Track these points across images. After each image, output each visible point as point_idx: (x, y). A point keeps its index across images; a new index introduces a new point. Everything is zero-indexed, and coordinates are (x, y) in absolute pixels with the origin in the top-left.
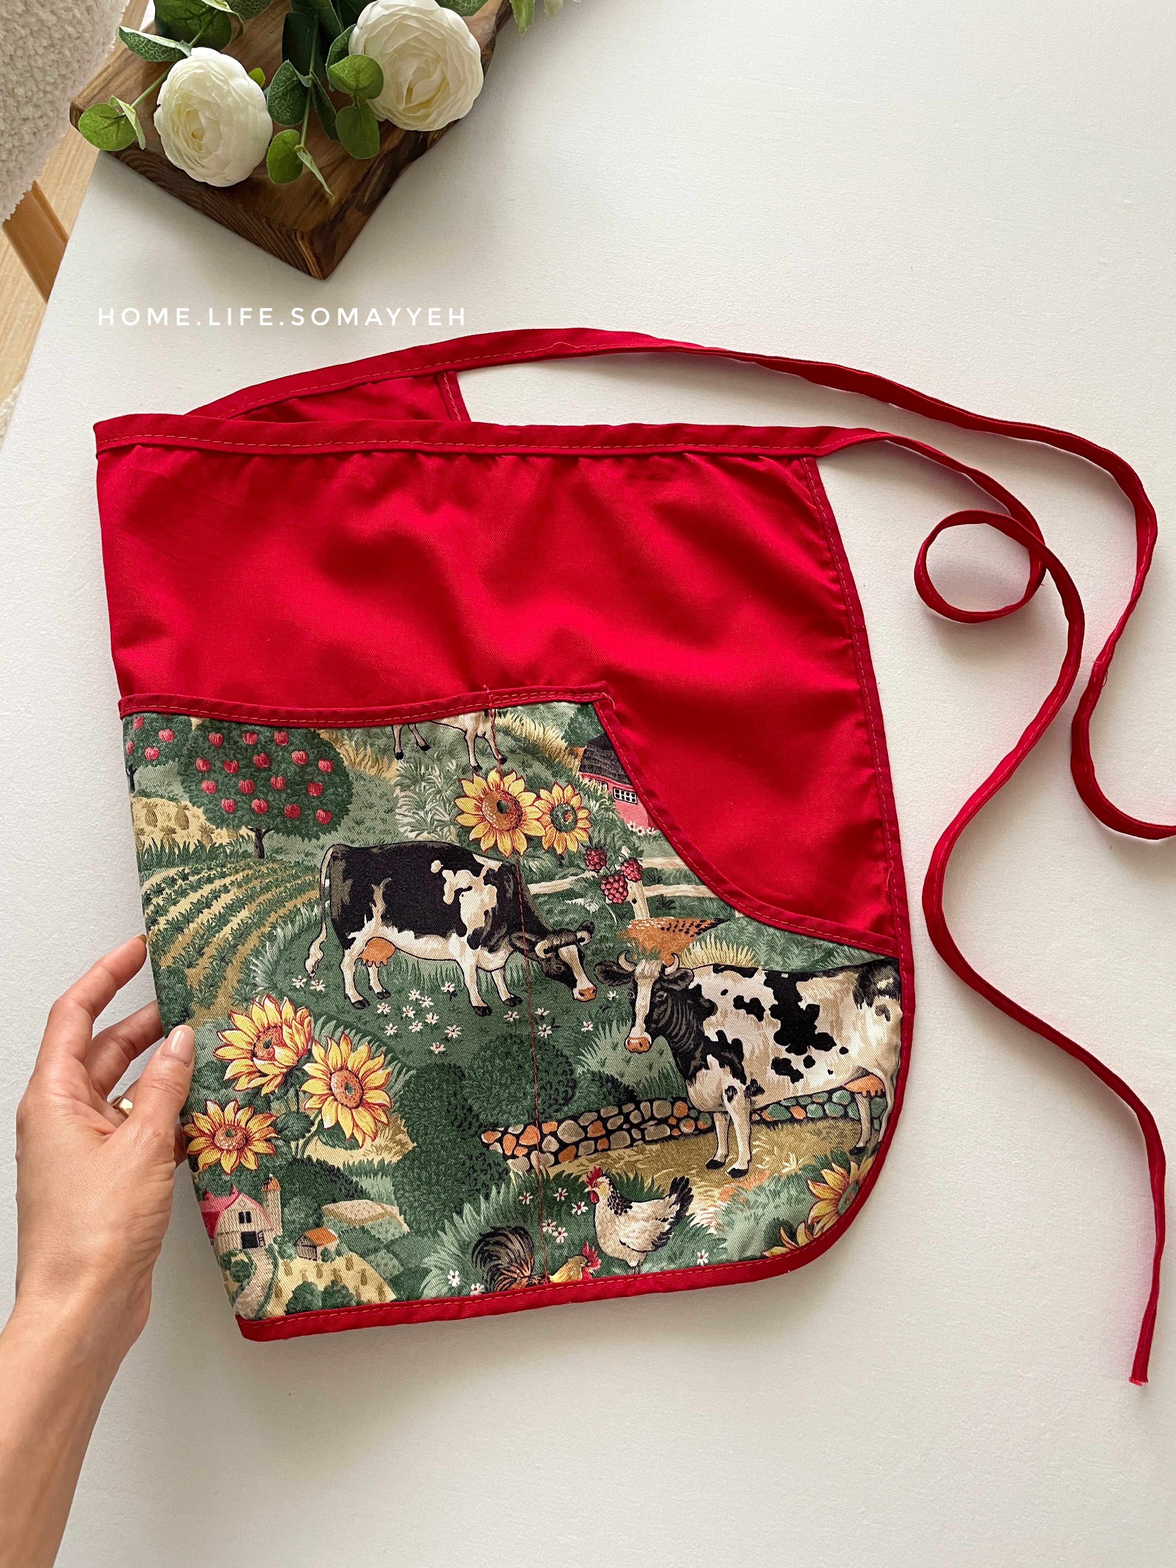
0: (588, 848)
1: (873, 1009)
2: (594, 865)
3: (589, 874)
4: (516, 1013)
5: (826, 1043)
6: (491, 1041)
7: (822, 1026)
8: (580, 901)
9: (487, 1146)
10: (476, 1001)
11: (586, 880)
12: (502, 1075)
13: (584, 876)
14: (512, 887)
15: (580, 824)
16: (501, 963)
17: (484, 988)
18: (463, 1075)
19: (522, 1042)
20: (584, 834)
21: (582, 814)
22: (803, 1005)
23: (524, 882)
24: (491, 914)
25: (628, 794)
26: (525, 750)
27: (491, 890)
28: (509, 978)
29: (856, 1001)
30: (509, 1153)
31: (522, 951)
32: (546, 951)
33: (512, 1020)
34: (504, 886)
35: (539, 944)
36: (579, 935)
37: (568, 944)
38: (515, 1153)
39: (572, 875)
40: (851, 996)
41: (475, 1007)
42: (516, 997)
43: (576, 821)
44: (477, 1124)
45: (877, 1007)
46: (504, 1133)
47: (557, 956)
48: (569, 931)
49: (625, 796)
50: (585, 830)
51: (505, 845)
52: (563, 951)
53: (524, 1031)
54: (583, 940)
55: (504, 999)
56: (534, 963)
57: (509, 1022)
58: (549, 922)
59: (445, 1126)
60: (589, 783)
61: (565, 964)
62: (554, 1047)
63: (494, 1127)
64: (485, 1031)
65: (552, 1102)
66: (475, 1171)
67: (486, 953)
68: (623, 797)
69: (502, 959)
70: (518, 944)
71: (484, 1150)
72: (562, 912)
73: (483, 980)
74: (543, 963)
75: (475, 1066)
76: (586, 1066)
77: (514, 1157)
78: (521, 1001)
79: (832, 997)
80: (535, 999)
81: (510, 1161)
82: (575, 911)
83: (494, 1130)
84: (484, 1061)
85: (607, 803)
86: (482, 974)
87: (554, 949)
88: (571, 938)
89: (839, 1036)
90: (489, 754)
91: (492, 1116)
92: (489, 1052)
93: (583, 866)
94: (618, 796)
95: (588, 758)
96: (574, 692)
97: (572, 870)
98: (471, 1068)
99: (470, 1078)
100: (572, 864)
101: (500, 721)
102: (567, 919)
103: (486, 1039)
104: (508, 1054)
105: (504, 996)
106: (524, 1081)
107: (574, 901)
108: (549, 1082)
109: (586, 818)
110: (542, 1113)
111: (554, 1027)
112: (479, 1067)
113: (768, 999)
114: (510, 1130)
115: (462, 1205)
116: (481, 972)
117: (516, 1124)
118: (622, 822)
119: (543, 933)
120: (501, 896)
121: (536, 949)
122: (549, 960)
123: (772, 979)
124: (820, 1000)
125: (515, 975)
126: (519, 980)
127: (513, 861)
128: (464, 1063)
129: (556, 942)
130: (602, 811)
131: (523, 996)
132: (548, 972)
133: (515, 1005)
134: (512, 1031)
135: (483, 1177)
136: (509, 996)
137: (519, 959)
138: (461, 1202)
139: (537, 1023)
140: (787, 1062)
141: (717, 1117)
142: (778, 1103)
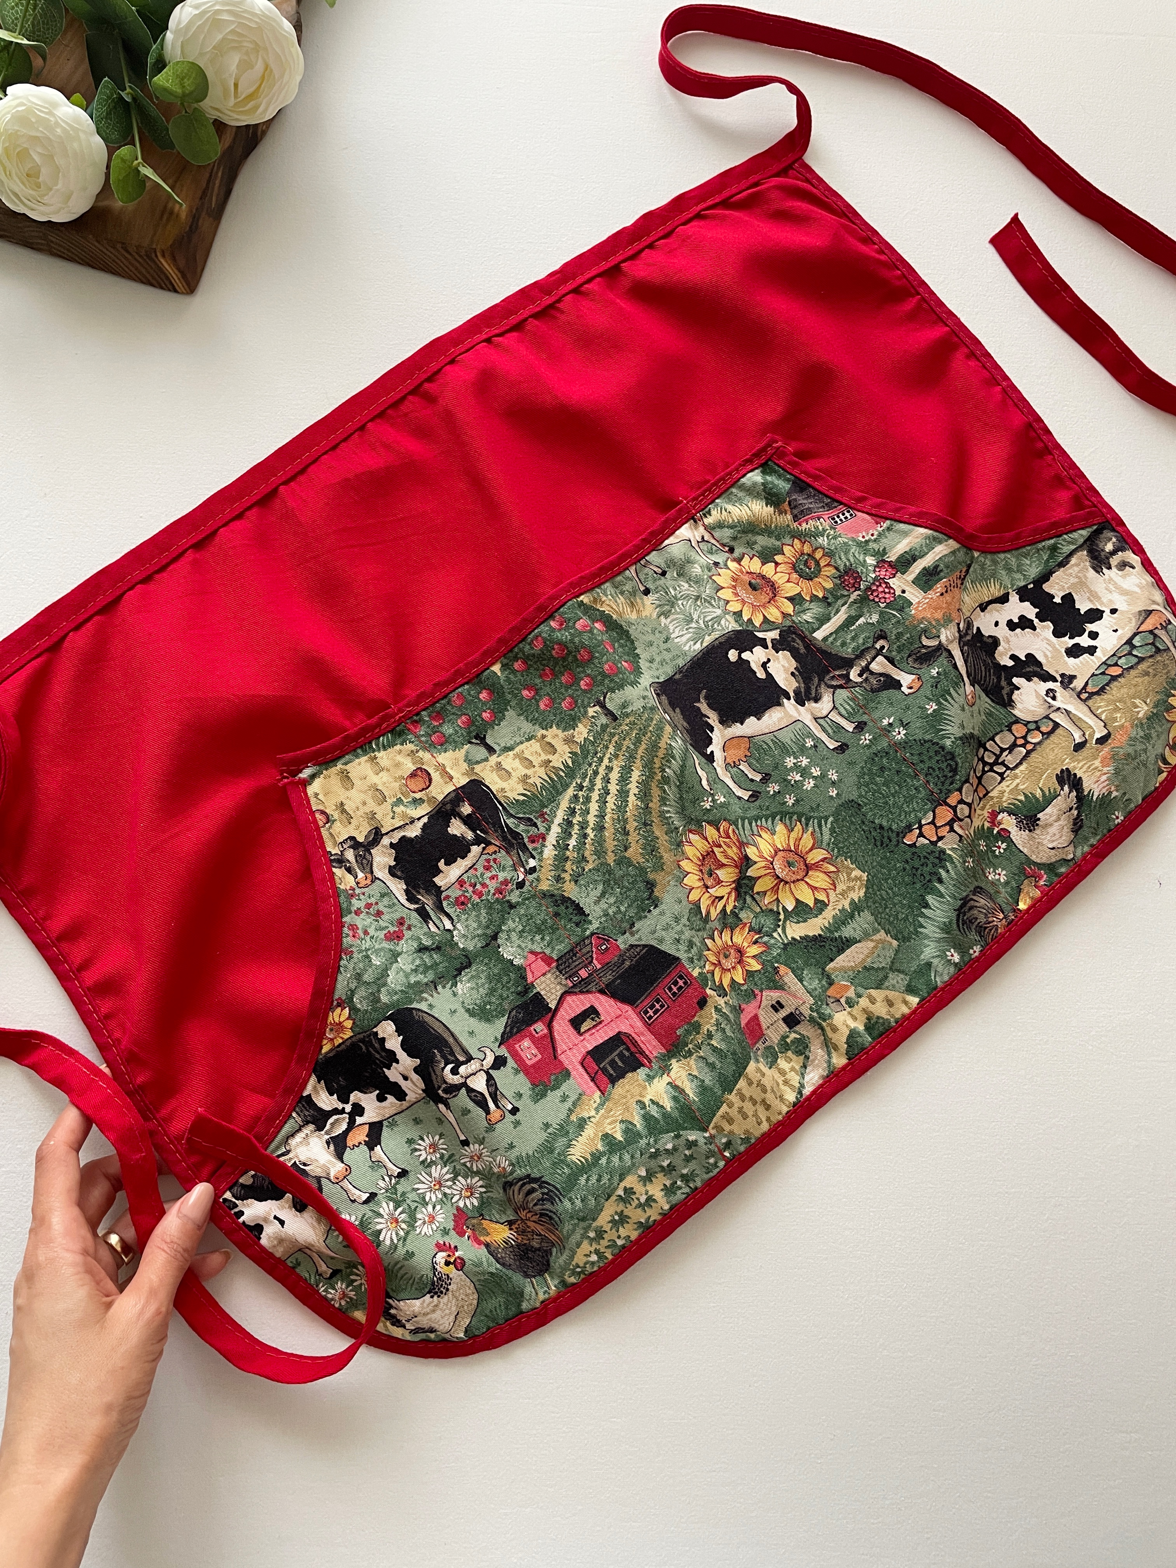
0: (840, 577)
1: (1114, 569)
2: (853, 586)
3: (854, 596)
4: (867, 735)
5: (1095, 615)
6: (862, 768)
7: (1083, 606)
8: (861, 621)
9: (914, 845)
10: (832, 745)
11: (855, 602)
12: (888, 787)
13: (851, 600)
14: (800, 642)
15: (822, 563)
16: (831, 705)
17: (830, 731)
18: (859, 805)
19: (887, 753)
20: (830, 568)
21: (818, 555)
22: (1057, 600)
23: (807, 633)
24: (797, 673)
25: (843, 514)
26: (744, 532)
27: (785, 656)
28: (844, 712)
29: (1098, 572)
30: (935, 839)
31: (841, 687)
32: (860, 675)
33: (868, 742)
34: (794, 647)
35: (851, 673)
36: (878, 646)
37: (873, 659)
38: (940, 835)
39: (843, 605)
40: (1092, 571)
41: (833, 750)
42: (859, 723)
43: (817, 563)
44: (894, 835)
45: (1116, 566)
46: (920, 827)
47: (872, 673)
48: (868, 648)
49: (842, 517)
50: (828, 565)
51: (774, 614)
52: (874, 667)
53: (884, 743)
54: (883, 647)
55: (851, 730)
56: (857, 689)
57: (867, 745)
58: (848, 652)
59: (872, 850)
60: (808, 526)
61: (881, 675)
62: (915, 740)
63: (909, 828)
64: (851, 764)
65: (942, 779)
66: (917, 869)
67: (814, 705)
68: (841, 520)
69: (829, 702)
70: (834, 683)
71: (913, 850)
72: (853, 639)
73: (826, 725)
74: (864, 685)
75: (863, 793)
76: (952, 737)
77: (940, 838)
78: (865, 723)
79: (1077, 580)
80: (876, 715)
81: (940, 844)
82: (863, 632)
83: (911, 831)
84: (867, 785)
85: (832, 532)
86: (821, 721)
87: (866, 669)
88: (873, 652)
89: (1102, 604)
90: (716, 551)
91: (901, 821)
92: (866, 777)
93: (846, 593)
94: (836, 522)
95: (795, 507)
96: (750, 461)
97: (840, 602)
98: (860, 796)
99: (866, 804)
100: (837, 598)
101: (708, 520)
102: (861, 641)
103: (858, 769)
104: (882, 769)
105: (850, 727)
106: (908, 780)
107: (857, 624)
108: (929, 768)
109: (824, 555)
110: (941, 792)
111: (905, 726)
112: (867, 792)
113: (1030, 611)
114: (923, 822)
115: (924, 899)
116: (820, 721)
117: (925, 813)
118: (854, 540)
119: (849, 663)
120: (795, 654)
121: (851, 677)
122: (866, 679)
123: (1024, 595)
124: (1068, 588)
125: (848, 707)
126: (853, 709)
127: (788, 623)
128: (854, 795)
129: (864, 664)
130: (832, 541)
131: (865, 718)
132: (872, 689)
133: (862, 729)
134: (874, 749)
135: (926, 870)
136: (853, 725)
137: (843, 694)
138: (923, 897)
139: (889, 732)
140: (1077, 645)
141: (1054, 716)
142: (1093, 675)
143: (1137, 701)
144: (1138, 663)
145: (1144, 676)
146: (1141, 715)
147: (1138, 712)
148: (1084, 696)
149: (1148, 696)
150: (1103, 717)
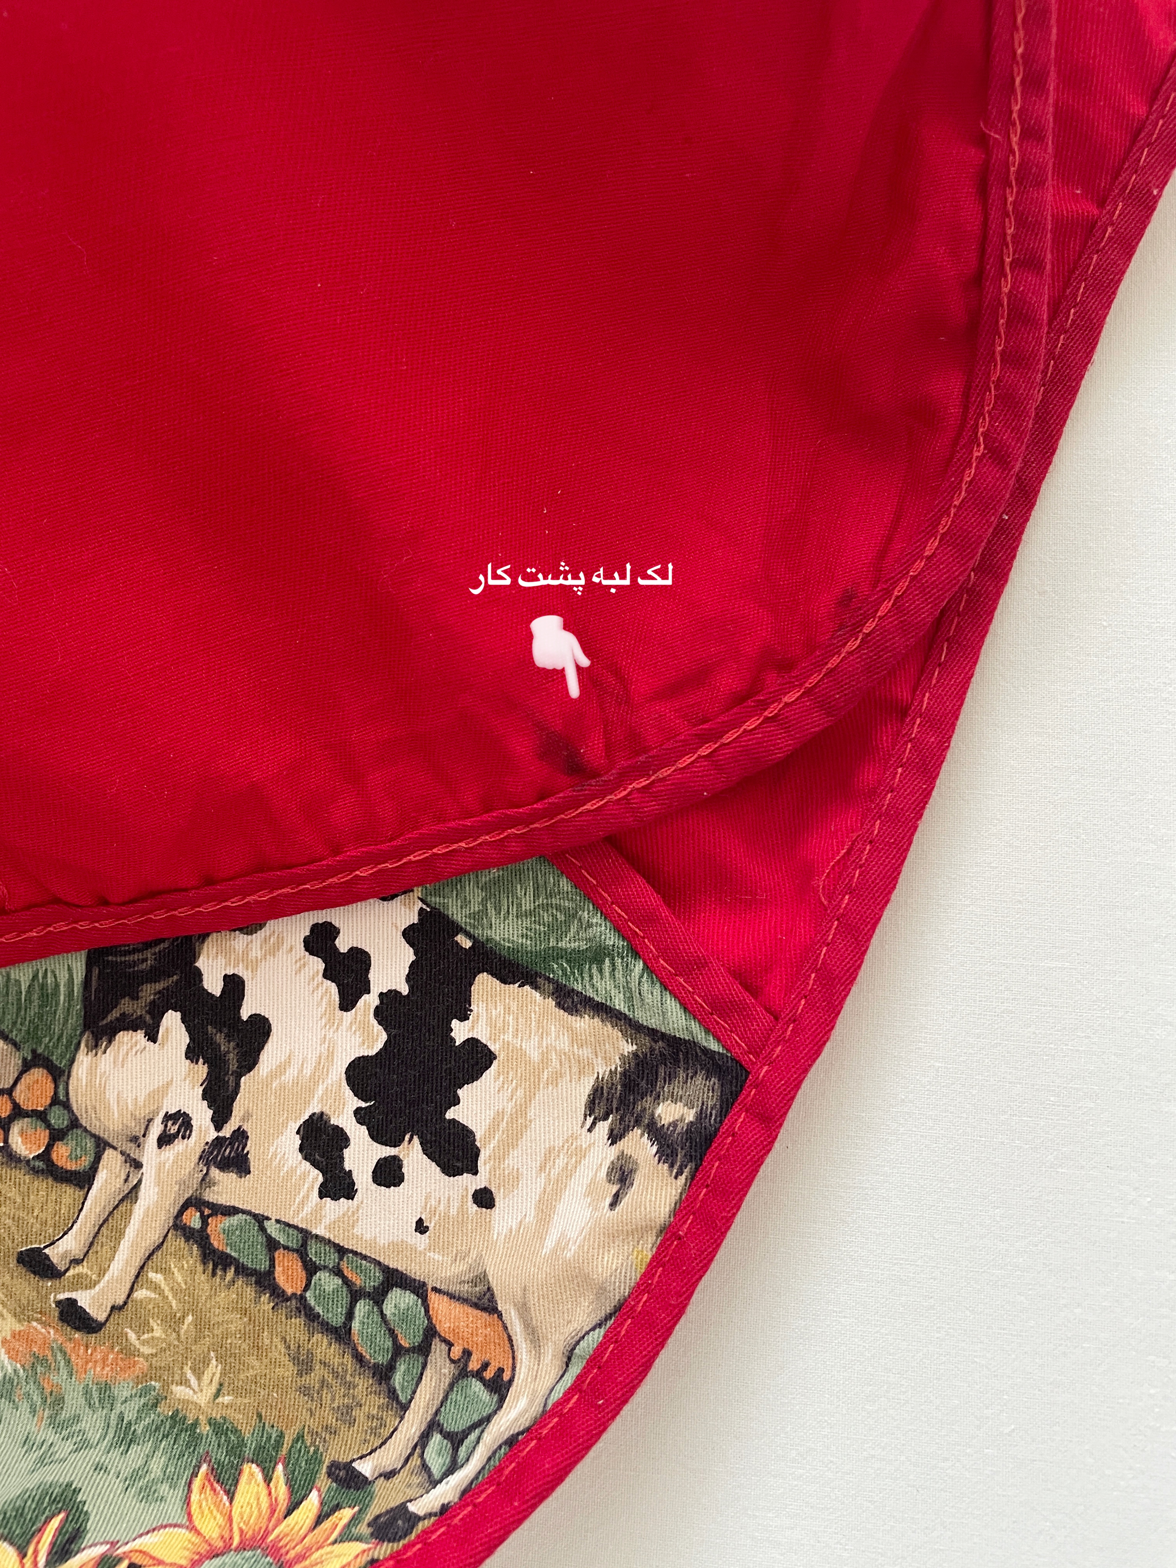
5: (456, 1153)
7: (472, 1107)
79: (536, 1056)
123: (430, 932)
124: (506, 1045)
140: (341, 1139)
141: (111, 1162)
142: (260, 1220)
143: (214, 1369)
144: (328, 1329)
145: (295, 1360)
146: (179, 1391)
147: (184, 1382)
148: (193, 1219)
149: (237, 1392)
150: (140, 1294)
